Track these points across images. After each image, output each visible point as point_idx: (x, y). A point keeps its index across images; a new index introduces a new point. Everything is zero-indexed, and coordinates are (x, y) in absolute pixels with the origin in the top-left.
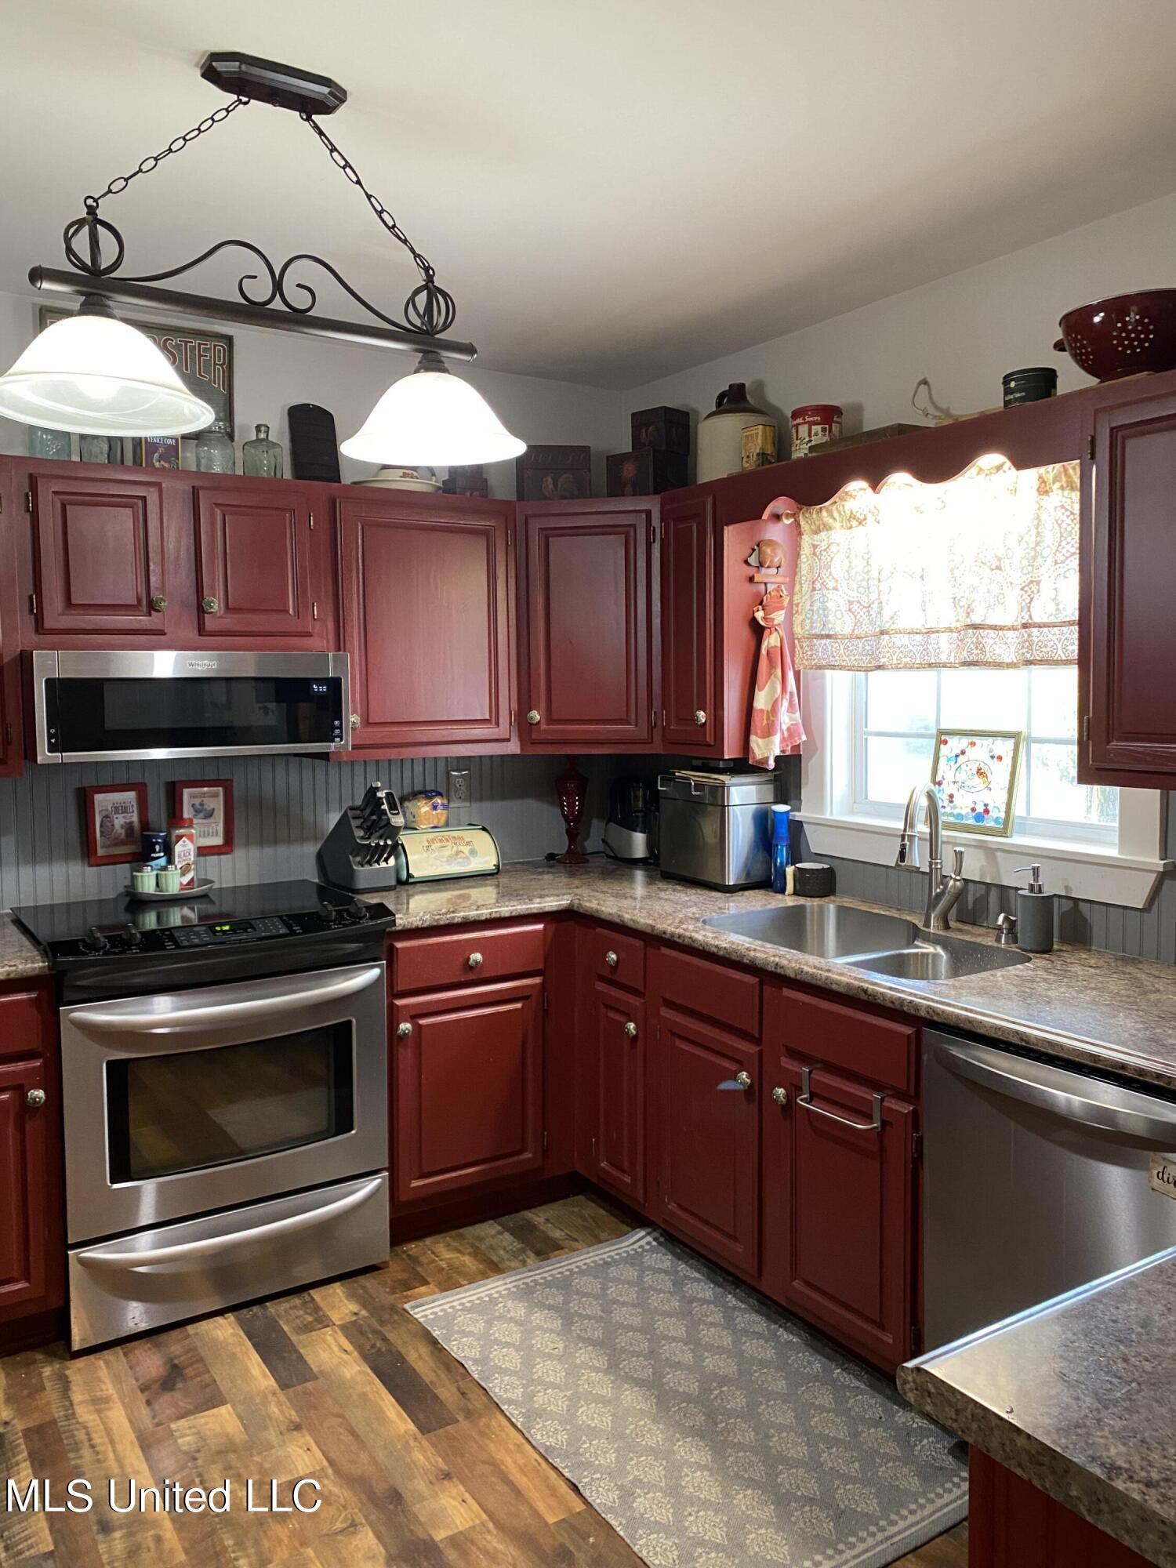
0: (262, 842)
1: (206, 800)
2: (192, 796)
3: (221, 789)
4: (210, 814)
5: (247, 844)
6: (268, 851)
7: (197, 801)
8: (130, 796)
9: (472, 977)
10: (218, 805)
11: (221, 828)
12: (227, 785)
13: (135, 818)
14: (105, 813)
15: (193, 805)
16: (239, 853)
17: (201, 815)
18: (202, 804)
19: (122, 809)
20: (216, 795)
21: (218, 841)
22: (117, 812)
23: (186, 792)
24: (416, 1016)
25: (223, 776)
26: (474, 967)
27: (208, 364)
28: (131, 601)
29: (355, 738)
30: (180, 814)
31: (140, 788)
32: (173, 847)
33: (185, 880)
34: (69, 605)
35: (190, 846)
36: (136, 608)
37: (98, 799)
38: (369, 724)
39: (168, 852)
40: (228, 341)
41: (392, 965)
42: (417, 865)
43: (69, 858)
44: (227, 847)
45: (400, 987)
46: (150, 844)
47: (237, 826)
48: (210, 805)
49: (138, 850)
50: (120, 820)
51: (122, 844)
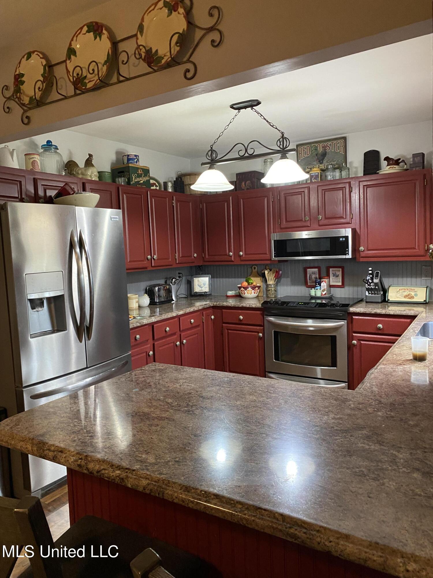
0: (354, 286)
1: (336, 272)
2: (333, 271)
3: (341, 269)
4: (337, 276)
5: (349, 285)
6: (355, 288)
7: (334, 272)
8: (316, 270)
9: (380, 332)
10: (340, 273)
11: (341, 280)
12: (343, 268)
13: (317, 276)
14: (310, 274)
15: (333, 273)
16: (347, 288)
17: (335, 276)
18: (335, 273)
19: (314, 273)
20: (339, 271)
21: (340, 284)
22: (313, 274)
23: (331, 269)
24: (359, 340)
25: (341, 265)
26: (379, 329)
27: (338, 147)
28: (301, 219)
29: (362, 254)
30: (328, 276)
31: (319, 268)
32: (322, 284)
33: (324, 293)
34: (287, 221)
35: (325, 284)
36: (302, 220)
37: (308, 270)
38: (368, 250)
39: (320, 285)
40: (345, 138)
41: (352, 322)
42: (391, 297)
43: (301, 285)
44: (343, 286)
45: (354, 330)
46: (317, 283)
47: (346, 280)
48: (338, 273)
49: (314, 284)
50: (313, 276)
51: (313, 282)
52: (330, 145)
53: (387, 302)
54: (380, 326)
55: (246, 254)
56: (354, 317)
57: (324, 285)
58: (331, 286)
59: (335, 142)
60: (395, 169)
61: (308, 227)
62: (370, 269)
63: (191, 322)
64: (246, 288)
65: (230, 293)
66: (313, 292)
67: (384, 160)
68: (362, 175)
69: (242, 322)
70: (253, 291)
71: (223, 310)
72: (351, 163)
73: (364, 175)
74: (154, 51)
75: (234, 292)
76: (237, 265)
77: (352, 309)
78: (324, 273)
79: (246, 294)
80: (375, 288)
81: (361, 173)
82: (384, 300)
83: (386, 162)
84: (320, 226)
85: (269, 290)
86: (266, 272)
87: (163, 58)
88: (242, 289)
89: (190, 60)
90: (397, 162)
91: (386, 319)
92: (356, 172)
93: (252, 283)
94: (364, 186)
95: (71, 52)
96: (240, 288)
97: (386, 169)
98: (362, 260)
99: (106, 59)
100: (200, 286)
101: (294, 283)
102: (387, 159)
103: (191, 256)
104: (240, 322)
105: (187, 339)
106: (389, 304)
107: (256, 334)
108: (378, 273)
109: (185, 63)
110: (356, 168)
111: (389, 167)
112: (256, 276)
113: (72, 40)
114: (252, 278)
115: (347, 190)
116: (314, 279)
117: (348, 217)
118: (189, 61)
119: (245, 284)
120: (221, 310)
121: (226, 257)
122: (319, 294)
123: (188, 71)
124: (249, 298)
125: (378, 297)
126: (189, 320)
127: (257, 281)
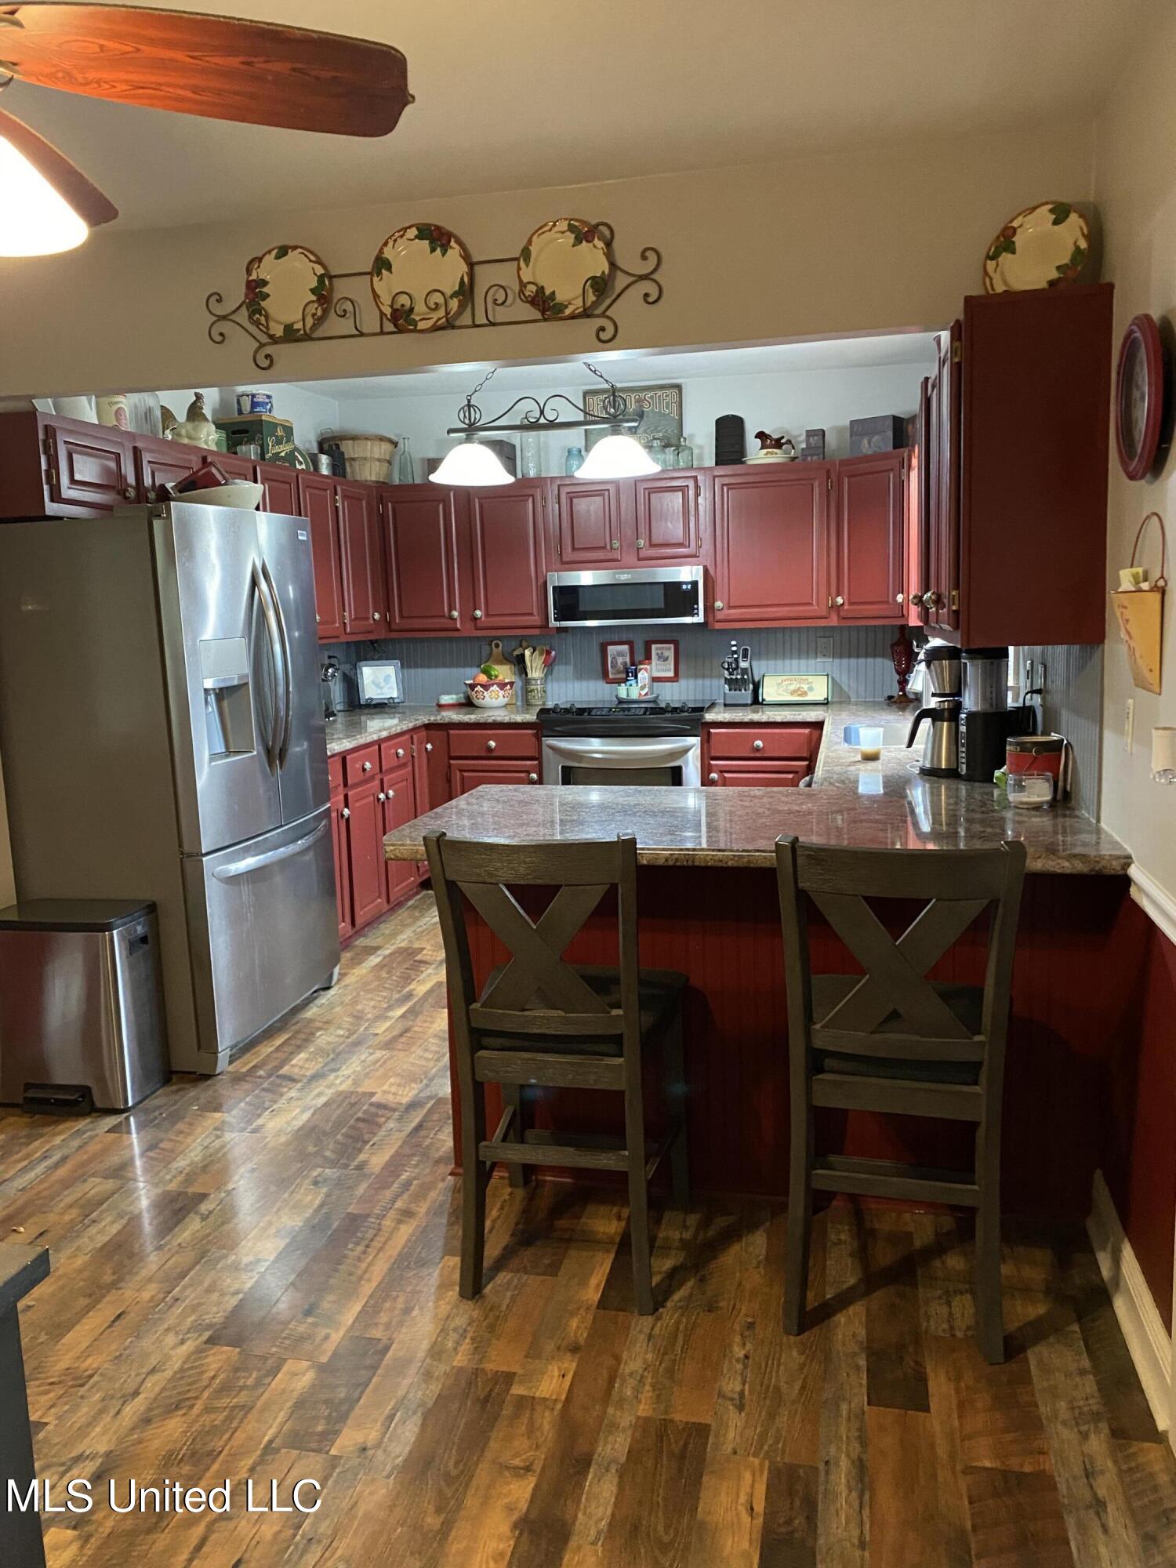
0: (696, 676)
1: (664, 651)
2: (657, 649)
3: (672, 645)
4: (666, 659)
5: (688, 677)
6: (700, 682)
7: (660, 652)
8: (626, 648)
9: (758, 755)
10: (670, 654)
11: (672, 667)
12: (676, 643)
13: (628, 660)
14: (613, 656)
15: (658, 654)
16: (683, 682)
17: (662, 660)
18: (662, 653)
19: (621, 654)
20: (669, 649)
21: (671, 674)
22: (619, 656)
23: (654, 647)
24: (721, 772)
25: (672, 636)
26: (758, 749)
27: (668, 403)
28: (602, 545)
29: (719, 616)
30: (648, 657)
31: (630, 644)
32: (639, 675)
33: (643, 693)
34: (574, 549)
35: (646, 675)
36: (604, 548)
37: (610, 648)
38: (730, 607)
39: (636, 677)
40: (678, 387)
41: (708, 741)
42: (768, 693)
43: (597, 679)
44: (676, 678)
45: (713, 754)
46: (630, 673)
47: (682, 667)
48: (666, 654)
49: (624, 676)
50: (620, 660)
51: (621, 672)
52: (651, 397)
53: (762, 704)
54: (759, 743)
55: (487, 615)
56: (712, 730)
57: (643, 676)
58: (655, 680)
59: (660, 393)
60: (775, 457)
61: (617, 560)
62: (733, 643)
63: (397, 754)
64: (486, 687)
65: (446, 699)
66: (622, 691)
67: (756, 437)
68: (713, 464)
69: (494, 754)
70: (501, 693)
71: (451, 732)
72: (692, 436)
73: (717, 464)
74: (548, 292)
75: (454, 696)
76: (465, 639)
77: (709, 717)
78: (639, 657)
79: (487, 699)
80: (743, 679)
81: (710, 461)
82: (756, 701)
83: (759, 441)
84: (639, 559)
85: (532, 691)
86: (527, 653)
87: (566, 307)
88: (479, 688)
89: (608, 313)
90: (778, 444)
91: (769, 731)
92: (701, 457)
93: (496, 677)
94: (723, 485)
95: (382, 264)
96: (472, 687)
97: (757, 455)
98: (718, 626)
99: (457, 288)
100: (377, 685)
101: (581, 675)
102: (761, 435)
103: (368, 618)
104: (489, 754)
105: (396, 787)
106: (765, 708)
107: (523, 775)
108: (746, 650)
109: (598, 316)
110: (701, 447)
111: (765, 451)
112: (500, 663)
113: (386, 244)
114: (496, 667)
115: (691, 492)
116: (622, 668)
117: (693, 544)
118: (603, 315)
119: (483, 678)
120: (445, 733)
121: (442, 620)
122: (634, 695)
123: (603, 329)
124: (491, 708)
125: (746, 695)
126: (393, 751)
127: (504, 672)
